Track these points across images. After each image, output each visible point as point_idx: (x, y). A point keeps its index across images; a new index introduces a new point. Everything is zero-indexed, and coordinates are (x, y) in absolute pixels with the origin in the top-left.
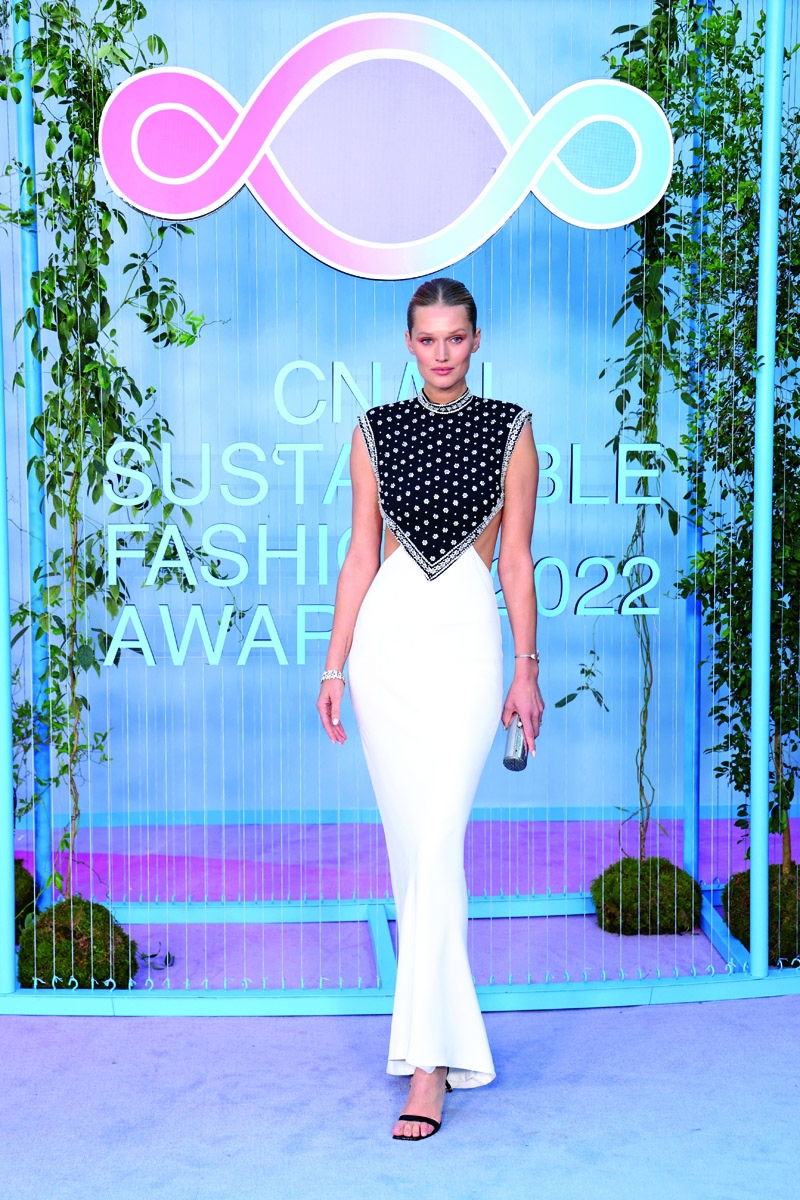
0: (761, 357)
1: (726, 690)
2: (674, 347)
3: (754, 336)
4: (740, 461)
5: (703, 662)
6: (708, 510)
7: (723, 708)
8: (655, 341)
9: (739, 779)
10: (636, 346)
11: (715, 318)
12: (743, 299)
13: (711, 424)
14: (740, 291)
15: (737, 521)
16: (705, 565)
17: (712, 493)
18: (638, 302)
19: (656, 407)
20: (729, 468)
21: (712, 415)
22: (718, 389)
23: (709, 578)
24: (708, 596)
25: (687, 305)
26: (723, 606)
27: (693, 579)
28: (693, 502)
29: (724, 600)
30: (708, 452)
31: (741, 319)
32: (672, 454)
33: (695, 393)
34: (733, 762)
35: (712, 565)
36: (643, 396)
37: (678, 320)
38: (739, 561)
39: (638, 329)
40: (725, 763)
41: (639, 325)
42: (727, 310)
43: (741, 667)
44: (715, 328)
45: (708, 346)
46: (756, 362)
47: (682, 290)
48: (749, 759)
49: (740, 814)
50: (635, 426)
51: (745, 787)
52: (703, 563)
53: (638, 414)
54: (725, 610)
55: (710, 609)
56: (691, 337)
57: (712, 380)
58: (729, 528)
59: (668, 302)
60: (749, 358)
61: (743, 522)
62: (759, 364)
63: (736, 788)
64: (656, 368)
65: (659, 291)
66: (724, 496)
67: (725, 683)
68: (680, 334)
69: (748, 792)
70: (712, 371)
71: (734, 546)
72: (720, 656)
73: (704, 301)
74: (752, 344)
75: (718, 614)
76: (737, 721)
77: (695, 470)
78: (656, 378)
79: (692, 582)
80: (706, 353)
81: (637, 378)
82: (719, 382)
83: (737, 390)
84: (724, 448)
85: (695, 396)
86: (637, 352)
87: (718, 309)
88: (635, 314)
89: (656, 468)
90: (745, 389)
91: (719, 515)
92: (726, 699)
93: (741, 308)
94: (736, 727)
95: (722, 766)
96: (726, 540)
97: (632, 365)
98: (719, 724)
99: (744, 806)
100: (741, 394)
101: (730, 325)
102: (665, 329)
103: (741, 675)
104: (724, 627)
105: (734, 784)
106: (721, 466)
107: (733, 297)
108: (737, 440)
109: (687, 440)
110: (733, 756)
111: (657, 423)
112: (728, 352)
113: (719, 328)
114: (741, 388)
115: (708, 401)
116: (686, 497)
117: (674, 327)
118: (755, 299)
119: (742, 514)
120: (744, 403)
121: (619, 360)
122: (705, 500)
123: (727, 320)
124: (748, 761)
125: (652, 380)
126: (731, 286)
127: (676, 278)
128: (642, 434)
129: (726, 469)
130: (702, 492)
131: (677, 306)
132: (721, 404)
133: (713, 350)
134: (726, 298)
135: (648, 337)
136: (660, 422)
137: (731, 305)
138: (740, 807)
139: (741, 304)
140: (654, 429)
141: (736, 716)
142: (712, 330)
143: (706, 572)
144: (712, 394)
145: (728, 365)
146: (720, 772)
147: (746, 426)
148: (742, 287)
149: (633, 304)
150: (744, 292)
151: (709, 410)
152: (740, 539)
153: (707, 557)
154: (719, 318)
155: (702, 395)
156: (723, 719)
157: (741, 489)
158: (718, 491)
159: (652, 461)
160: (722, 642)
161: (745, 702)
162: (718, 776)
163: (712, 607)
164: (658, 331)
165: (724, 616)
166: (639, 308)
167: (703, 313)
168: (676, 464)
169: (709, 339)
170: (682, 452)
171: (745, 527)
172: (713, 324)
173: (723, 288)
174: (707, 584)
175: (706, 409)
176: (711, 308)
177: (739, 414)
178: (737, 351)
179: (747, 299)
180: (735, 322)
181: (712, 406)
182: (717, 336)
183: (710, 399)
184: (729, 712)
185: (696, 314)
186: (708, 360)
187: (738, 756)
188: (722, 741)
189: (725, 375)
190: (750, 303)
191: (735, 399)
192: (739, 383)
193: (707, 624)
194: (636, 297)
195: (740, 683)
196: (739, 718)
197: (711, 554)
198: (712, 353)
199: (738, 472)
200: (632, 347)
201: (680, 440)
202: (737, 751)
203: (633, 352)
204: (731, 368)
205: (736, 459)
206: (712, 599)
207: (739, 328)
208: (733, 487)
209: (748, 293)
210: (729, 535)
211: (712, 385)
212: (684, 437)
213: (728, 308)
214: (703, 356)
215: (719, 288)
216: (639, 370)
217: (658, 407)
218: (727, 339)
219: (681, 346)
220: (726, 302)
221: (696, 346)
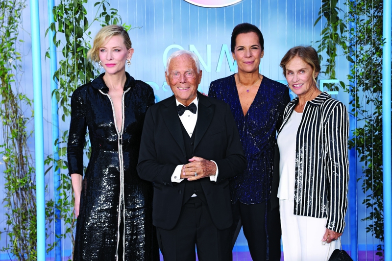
0: (385, 39)
1: (370, 192)
2: (343, 35)
3: (382, 29)
4: (375, 86)
5: (359, 179)
6: (361, 108)
7: (369, 200)
8: (334, 33)
9: (377, 233)
10: (325, 35)
11: (363, 21)
12: (376, 13)
13: (361, 69)
14: (375, 9)
15: (374, 114)
16: (359, 134)
17: (362, 101)
18: (326, 15)
19: (334, 63)
20: (370, 90)
21: (362, 66)
22: (364, 54)
23: (361, 140)
24: (361, 149)
25: (350, 15)
26: (368, 153)
27: (354, 140)
28: (354, 105)
29: (368, 150)
30: (361, 83)
31: (375, 22)
32: (342, 84)
33: (353, 56)
34: (375, 225)
35: (363, 135)
36: (329, 58)
37: (345, 23)
38: (375, 132)
39: (326, 27)
40: (371, 226)
41: (327, 25)
42: (369, 18)
43: (377, 181)
44: (363, 26)
45: (360, 34)
46: (382, 42)
47: (347, 9)
48: (383, 224)
49: (378, 249)
50: (325, 71)
51: (381, 237)
52: (358, 133)
53: (326, 66)
54: (369, 155)
55: (362, 155)
56: (352, 30)
57: (362, 49)
58: (371, 117)
59: (340, 15)
60: (379, 39)
61: (377, 114)
62: (384, 42)
63: (376, 237)
64: (335, 45)
65: (335, 10)
66: (368, 102)
67: (370, 189)
68: (345, 29)
69: (383, 239)
70: (362, 46)
71: (373, 126)
72: (367, 176)
73: (358, 14)
74: (380, 33)
75: (366, 157)
76: (376, 206)
77: (353, 91)
78: (334, 49)
79: (353, 142)
80: (359, 38)
81: (326, 50)
82: (365, 50)
83: (374, 54)
84: (368, 81)
86: (325, 38)
87: (365, 17)
88: (324, 21)
89: (335, 91)
90: (378, 53)
91: (366, 111)
92: (370, 196)
93: (375, 17)
94: (375, 209)
95: (369, 227)
96: (369, 123)
97: (323, 44)
98: (367, 207)
99: (380, 245)
100: (375, 56)
101: (370, 25)
102: (339, 27)
103: (377, 185)
104: (369, 163)
105: (375, 235)
106: (367, 88)
107: (372, 12)
108: (374, 77)
109: (350, 77)
110: (374, 222)
111: (335, 70)
112: (369, 37)
113: (365, 26)
114: (376, 53)
115: (360, 59)
116: (350, 103)
117: (343, 27)
118: (382, 13)
119: (377, 110)
120: (377, 60)
121: (317, 42)
122: (359, 105)
123: (369, 22)
124: (382, 225)
125: (333, 50)
126: (371, 6)
127: (345, 4)
128: (330, 74)
129: (369, 90)
130: (357, 101)
131: (345, 17)
132: (366, 61)
133: (363, 36)
134: (369, 12)
135: (331, 30)
136: (337, 69)
137: (371, 15)
138: (378, 246)
139: (375, 15)
140: (334, 72)
141: (375, 203)
142: (362, 27)
143: (360, 138)
144: (362, 56)
145: (370, 43)
146: (368, 229)
147: (378, 70)
148: (376, 7)
149: (323, 16)
150: (377, 9)
151: (360, 63)
152: (375, 122)
153: (360, 131)
154: (365, 21)
155: (357, 56)
156: (369, 205)
157: (376, 99)
158: (365, 100)
159: (333, 87)
160: (368, 170)
161: (379, 197)
162: (367, 231)
163: (363, 153)
164: (335, 28)
165: (369, 158)
166: (326, 17)
167: (358, 19)
168: (344, 88)
169: (360, 31)
170: (347, 82)
171: (378, 117)
172: (362, 24)
173: (367, 8)
174: (361, 143)
175: (359, 63)
176: (361, 17)
177: (374, 65)
178: (374, 36)
179: (378, 13)
180: (372, 23)
181: (362, 62)
182: (364, 29)
183: (361, 58)
184: (372, 201)
185: (354, 20)
186: (360, 41)
187: (376, 223)
188: (369, 215)
189: (368, 47)
190: (380, 14)
191: (372, 58)
192: (374, 51)
193: (361, 161)
194: (325, 13)
195: (377, 189)
196: (377, 205)
197: (363, 130)
198: (362, 37)
199: (375, 91)
200: (323, 36)
201: (347, 77)
202: (376, 220)
203: (323, 38)
204: (371, 44)
205: (373, 86)
206: (363, 150)
207: (375, 26)
208: (372, 98)
209: (379, 10)
210: (371, 120)
211: (362, 52)
212: (349, 76)
213: (369, 17)
214: (358, 39)
215: (365, 7)
216: (327, 46)
217: (336, 63)
218: (369, 31)
219: (347, 34)
220: (368, 14)
221: (354, 34)
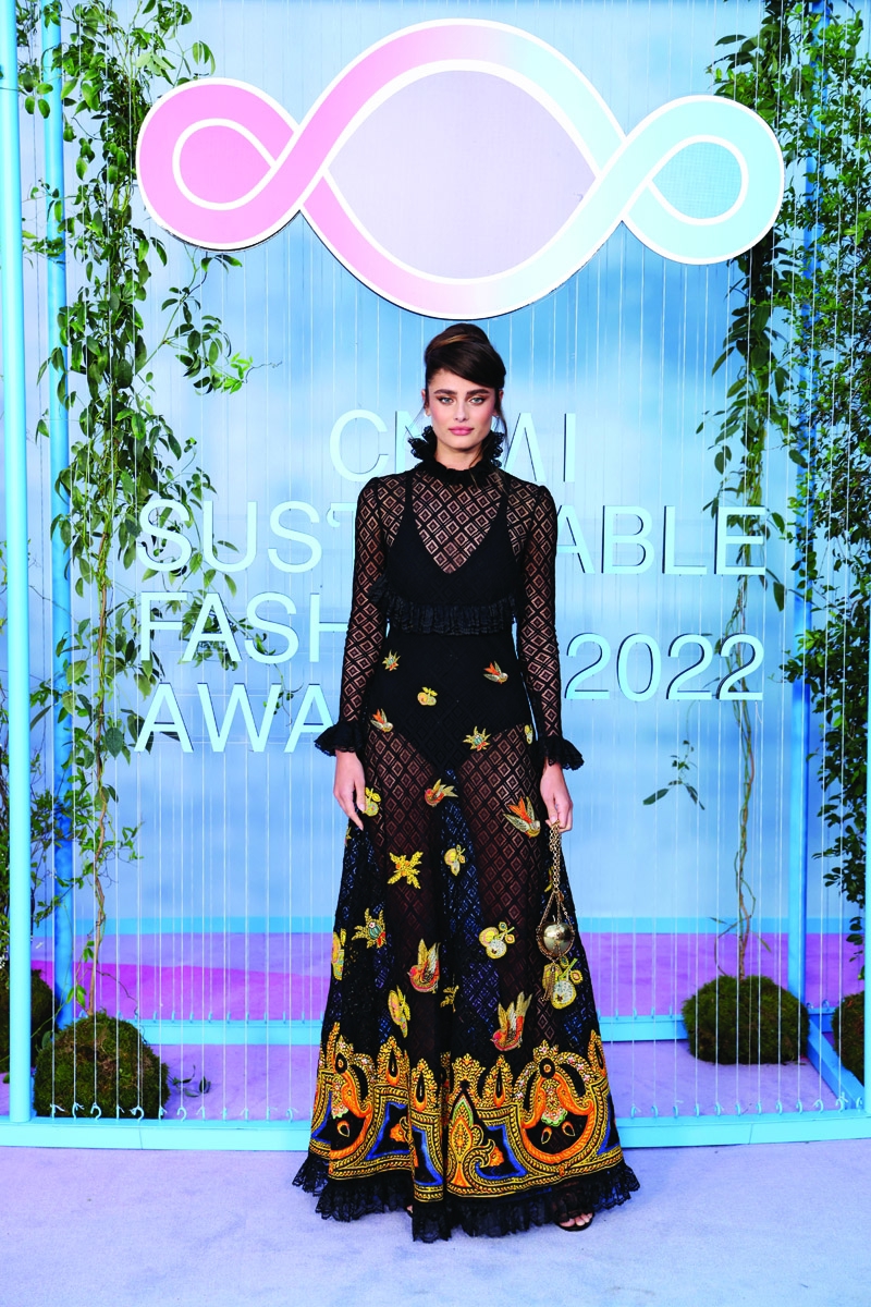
1: (838, 787)
2: (782, 398)
4: (856, 528)
5: (812, 755)
6: (819, 581)
7: (835, 807)
8: (760, 392)
9: (852, 888)
10: (739, 397)
11: (829, 366)
12: (862, 345)
13: (824, 485)
14: (858, 335)
15: (852, 596)
16: (814, 645)
17: (824, 564)
18: (742, 347)
19: (760, 467)
20: (843, 536)
21: (825, 475)
22: (831, 446)
23: (819, 659)
24: (818, 680)
25: (798, 350)
26: (835, 691)
27: (801, 660)
28: (802, 573)
29: (837, 685)
30: (819, 518)
31: (859, 367)
32: (778, 519)
33: (805, 451)
34: (846, 868)
35: (823, 645)
36: (746, 453)
37: (786, 368)
38: (853, 641)
39: (742, 378)
40: (837, 870)
41: (743, 373)
42: (844, 357)
43: (855, 760)
44: (829, 376)
45: (821, 397)
47: (792, 333)
48: (864, 865)
49: (854, 927)
50: (737, 486)
51: (859, 897)
52: (812, 642)
53: (740, 473)
54: (838, 696)
55: (820, 696)
56: (802, 386)
57: (825, 436)
58: (843, 603)
59: (776, 348)
61: (859, 597)
63: (849, 898)
64: (761, 422)
66: (837, 567)
67: (837, 779)
68: (789, 384)
69: (862, 903)
70: (825, 425)
71: (848, 624)
72: (830, 748)
73: (816, 346)
75: (829, 701)
76: (850, 822)
77: (804, 538)
78: (761, 433)
79: (800, 664)
80: (819, 405)
81: (739, 434)
82: (833, 438)
83: (853, 447)
84: (838, 513)
85: (806, 455)
86: (740, 404)
87: (832, 355)
88: (737, 361)
89: (759, 535)
90: (862, 446)
91: (831, 588)
92: (837, 797)
93: (858, 355)
94: (849, 829)
95: (833, 874)
96: (839, 617)
97: (733, 419)
98: (830, 825)
99: (858, 919)
100: (857, 452)
101: (846, 374)
102: (771, 378)
103: (855, 770)
104: (836, 716)
105: (846, 893)
106: (835, 532)
107: (850, 342)
108: (852, 505)
109: (797, 504)
110: (845, 862)
111: (761, 484)
112: (844, 405)
113: (833, 376)
114: (857, 445)
115: (820, 460)
116: (795, 568)
117: (782, 376)
119: (858, 587)
120: (860, 463)
121: (719, 413)
122: (816, 572)
123: (842, 368)
124: (863, 867)
125: (757, 436)
126: (848, 329)
127: (786, 321)
128: (745, 495)
129: (840, 536)
130: (812, 563)
131: (786, 353)
132: (835, 463)
133: (826, 401)
134: (842, 343)
135: (752, 387)
136: (765, 482)
137: (847, 351)
138: (852, 920)
139: (859, 350)
140: (758, 490)
141: (848, 816)
142: (825, 379)
143: (816, 653)
144: (825, 452)
145: (844, 419)
146: (830, 879)
147: (863, 488)
148: (861, 331)
149: (736, 350)
150: (863, 337)
151: (821, 470)
152: (855, 615)
153: (817, 636)
154: (833, 366)
155: (814, 452)
156: (834, 819)
157: (857, 559)
158: (830, 561)
159: (755, 527)
160: (833, 733)
161: (859, 801)
162: (828, 884)
163: (823, 691)
164: (764, 380)
165: (836, 703)
166: (742, 353)
167: (817, 359)
168: (782, 530)
169: (822, 389)
170: (789, 517)
171: (860, 603)
172: (827, 373)
173: (838, 332)
174: (818, 666)
175: (818, 468)
176: (826, 354)
177: (854, 474)
178: (854, 403)
179: (866, 345)
180: (851, 370)
181: (825, 466)
182: (831, 385)
183: (823, 457)
184: (841, 812)
185: (807, 360)
186: (820, 413)
187: (850, 862)
188: (833, 844)
189: (839, 430)
191: (850, 457)
192: (855, 439)
193: (816, 711)
194: (739, 342)
195: (853, 779)
196: (853, 819)
197: (822, 633)
198: (826, 405)
199: (854, 539)
200: (734, 398)
201: (788, 503)
202: (849, 857)
203: (735, 404)
204: (847, 422)
205: (851, 526)
206: (822, 683)
207: (857, 377)
208: (847, 557)
210: (842, 611)
211: (825, 441)
212: (793, 500)
213: (844, 354)
214: (815, 409)
215: (834, 332)
216: (742, 424)
217: (763, 466)
218: (843, 390)
219: (790, 398)
220: (842, 347)
221: (807, 397)
